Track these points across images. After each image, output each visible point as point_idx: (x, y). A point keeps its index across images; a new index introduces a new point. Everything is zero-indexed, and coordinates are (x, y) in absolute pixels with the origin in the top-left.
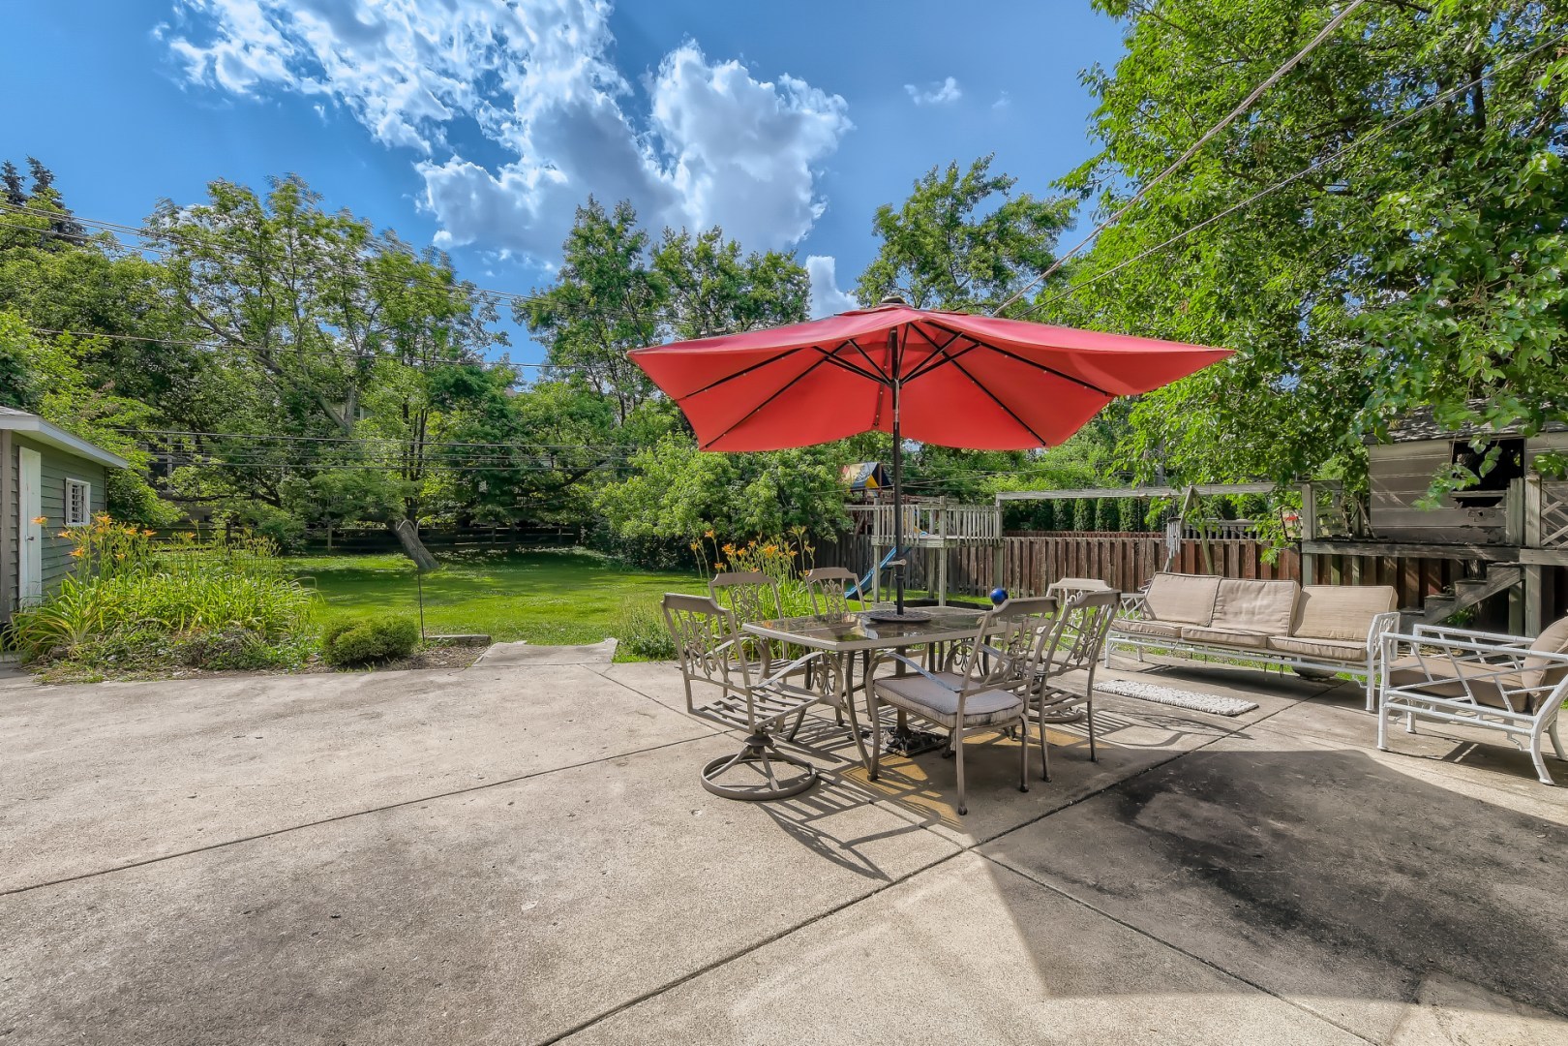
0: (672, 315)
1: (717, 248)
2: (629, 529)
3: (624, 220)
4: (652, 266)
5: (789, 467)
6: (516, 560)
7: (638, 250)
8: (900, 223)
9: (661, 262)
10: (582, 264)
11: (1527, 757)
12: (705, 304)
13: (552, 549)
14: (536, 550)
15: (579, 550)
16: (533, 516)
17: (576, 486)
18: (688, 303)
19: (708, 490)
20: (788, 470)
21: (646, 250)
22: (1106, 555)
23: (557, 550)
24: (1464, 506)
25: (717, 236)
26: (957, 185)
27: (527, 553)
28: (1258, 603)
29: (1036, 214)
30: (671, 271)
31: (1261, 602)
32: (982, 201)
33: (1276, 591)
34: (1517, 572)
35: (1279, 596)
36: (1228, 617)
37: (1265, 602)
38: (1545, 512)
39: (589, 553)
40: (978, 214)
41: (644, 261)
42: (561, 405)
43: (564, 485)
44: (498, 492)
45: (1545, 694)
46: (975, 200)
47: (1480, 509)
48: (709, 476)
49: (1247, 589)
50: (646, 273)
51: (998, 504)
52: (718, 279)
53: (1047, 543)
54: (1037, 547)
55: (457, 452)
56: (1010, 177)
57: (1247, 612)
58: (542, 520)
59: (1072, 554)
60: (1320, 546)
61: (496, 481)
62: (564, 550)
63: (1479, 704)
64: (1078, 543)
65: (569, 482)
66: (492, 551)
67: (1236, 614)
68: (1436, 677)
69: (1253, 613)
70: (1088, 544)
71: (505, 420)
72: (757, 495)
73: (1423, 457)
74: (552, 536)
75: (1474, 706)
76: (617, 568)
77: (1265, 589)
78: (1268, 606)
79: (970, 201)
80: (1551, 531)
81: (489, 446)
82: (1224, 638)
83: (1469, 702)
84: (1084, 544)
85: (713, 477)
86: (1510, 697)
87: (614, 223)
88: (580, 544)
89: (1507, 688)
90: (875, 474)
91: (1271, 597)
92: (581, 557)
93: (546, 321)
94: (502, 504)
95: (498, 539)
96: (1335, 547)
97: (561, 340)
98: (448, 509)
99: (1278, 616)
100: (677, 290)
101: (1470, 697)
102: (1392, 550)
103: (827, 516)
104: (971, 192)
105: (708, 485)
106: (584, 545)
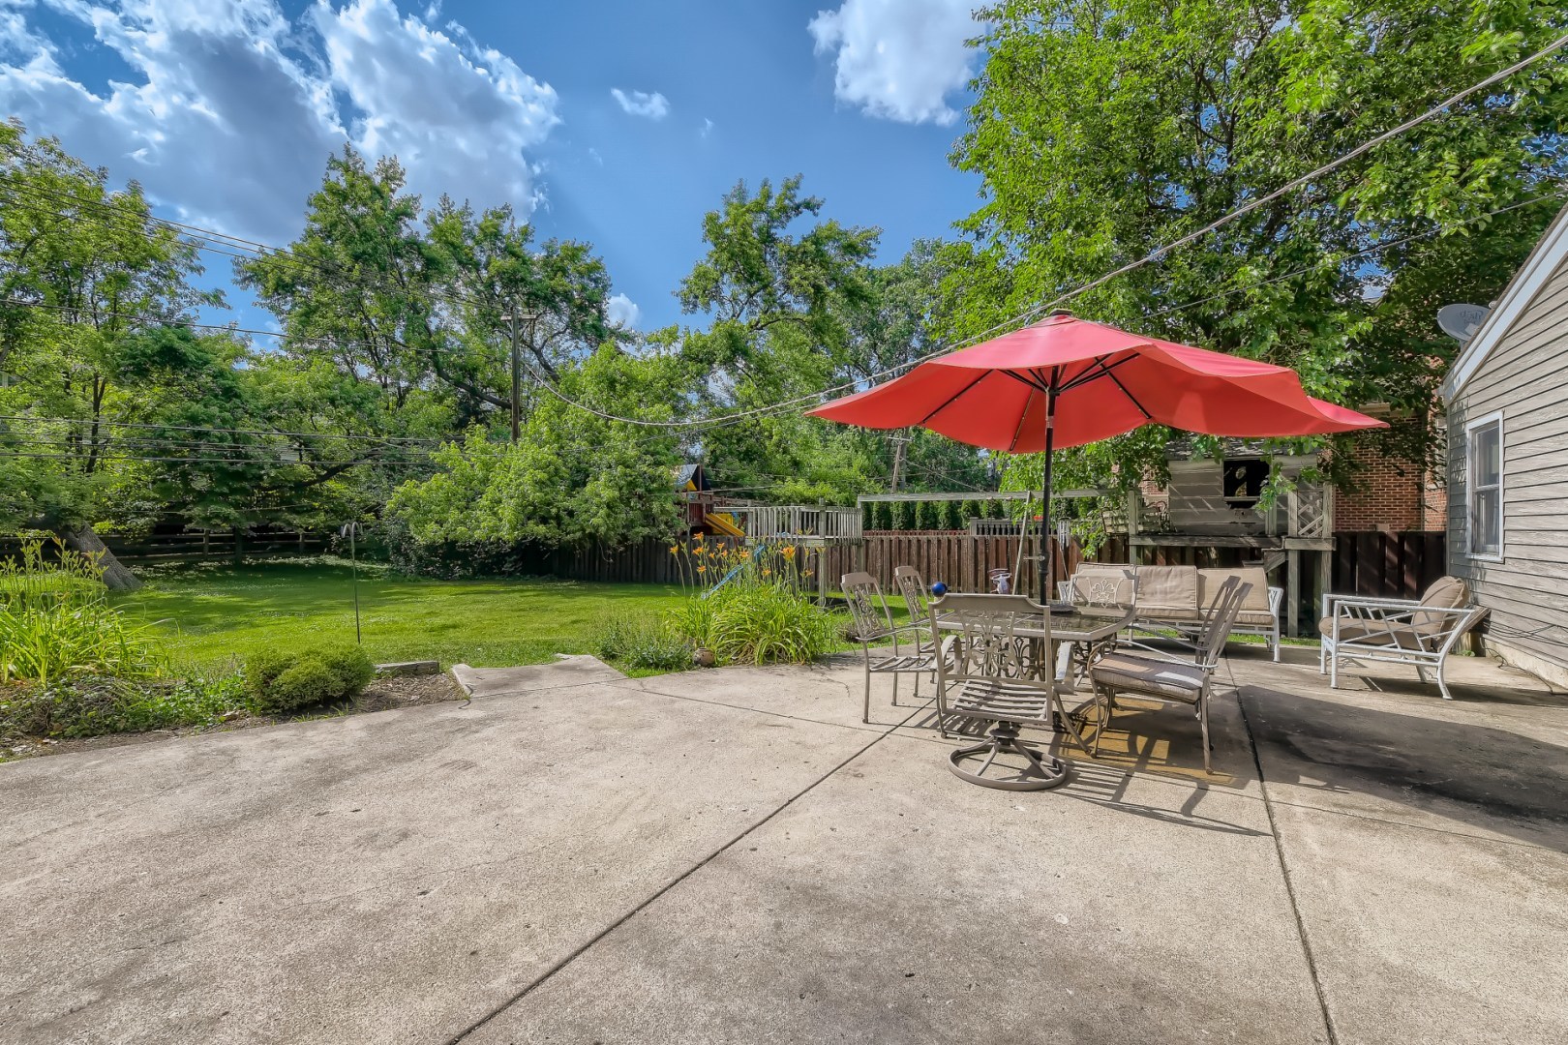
0: (452, 294)
1: (506, 228)
2: (429, 533)
3: (388, 179)
4: (429, 236)
5: (628, 467)
6: (243, 572)
7: (411, 216)
8: (728, 232)
9: (440, 233)
10: (334, 225)
11: (1436, 686)
12: (491, 285)
13: (292, 560)
14: (270, 561)
15: (331, 560)
16: (276, 519)
17: (330, 484)
18: (471, 284)
19: (541, 491)
20: (628, 471)
21: (420, 217)
22: (934, 550)
23: (301, 561)
24: (1232, 508)
25: (507, 215)
26: (772, 203)
27: (257, 565)
28: (1169, 584)
29: (844, 242)
30: (452, 244)
31: (1170, 584)
32: (795, 220)
33: (1182, 574)
34: (1283, 555)
35: (1185, 578)
36: (1147, 596)
37: (1174, 584)
38: (1301, 511)
39: (346, 563)
40: (795, 232)
41: (417, 227)
42: (317, 387)
43: (314, 482)
44: (225, 490)
45: (1444, 638)
46: (789, 217)
47: (1242, 510)
48: (541, 475)
49: (1158, 574)
50: (422, 243)
51: (859, 506)
52: (510, 262)
53: (882, 541)
54: (872, 545)
55: (166, 438)
56: (818, 199)
57: (1161, 593)
58: (290, 524)
59: (904, 551)
60: (1143, 539)
61: (224, 475)
62: (312, 560)
63: (1403, 648)
64: (909, 541)
65: (322, 479)
66: (205, 564)
67: (1152, 594)
68: (1372, 631)
69: (1166, 593)
70: (919, 541)
71: (238, 401)
72: (598, 495)
73: (1202, 471)
74: (289, 543)
75: (1399, 650)
76: (396, 577)
77: (1173, 573)
78: (1177, 587)
79: (783, 219)
80: (1303, 526)
81: (216, 432)
82: (1166, 613)
83: (1395, 647)
84: (915, 541)
85: (546, 476)
86: (1422, 641)
87: (377, 180)
88: (330, 553)
89: (1421, 635)
90: (695, 478)
91: (1178, 580)
92: (337, 567)
93: (284, 288)
94: (236, 506)
95: (212, 549)
96: (1154, 540)
97: (308, 314)
98: (140, 513)
99: (1186, 594)
100: (455, 267)
101: (1396, 643)
102: (1192, 540)
103: (664, 518)
104: (783, 210)
105: (540, 484)
106: (335, 553)
